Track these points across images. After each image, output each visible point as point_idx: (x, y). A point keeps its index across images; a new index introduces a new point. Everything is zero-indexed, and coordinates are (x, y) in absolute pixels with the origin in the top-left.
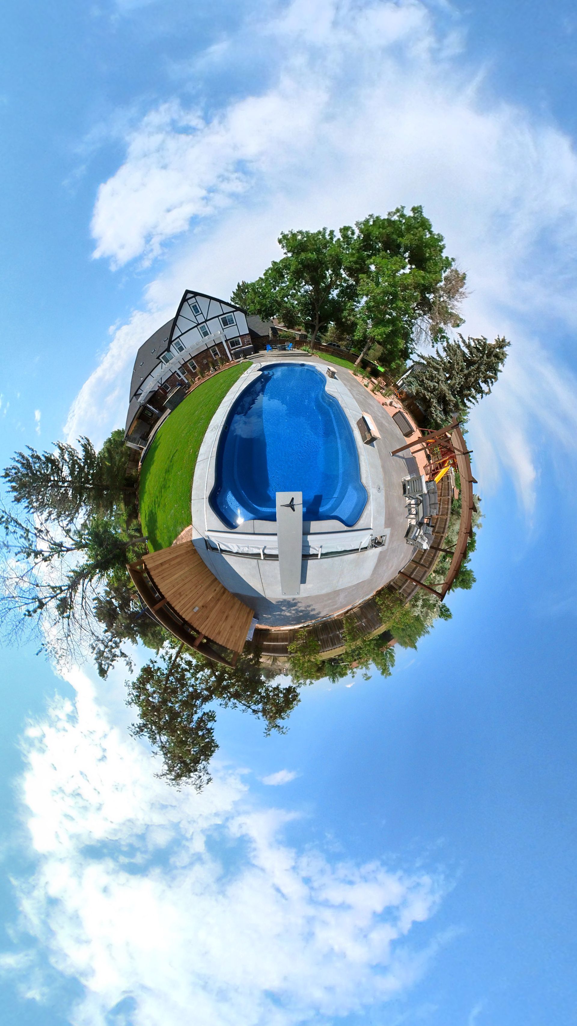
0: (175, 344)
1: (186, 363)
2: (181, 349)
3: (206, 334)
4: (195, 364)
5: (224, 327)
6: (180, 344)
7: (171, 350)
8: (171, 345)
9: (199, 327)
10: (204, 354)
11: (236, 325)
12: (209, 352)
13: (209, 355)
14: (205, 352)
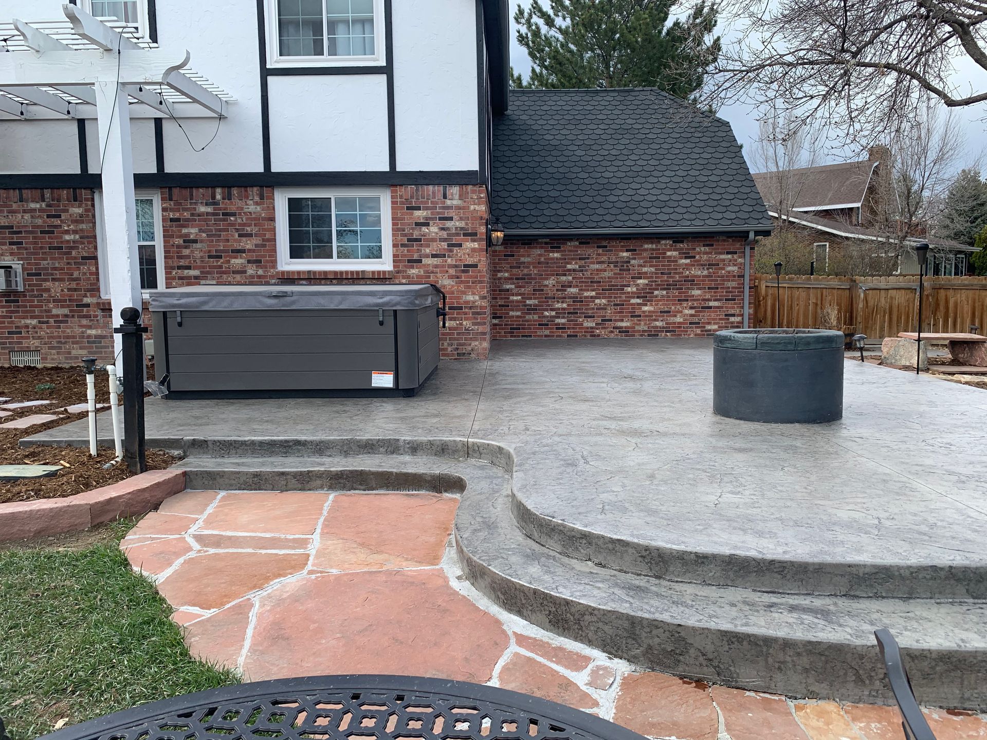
10: (33, 205)
11: (388, 70)
12: (79, 211)
13: (67, 237)
14: (47, 194)
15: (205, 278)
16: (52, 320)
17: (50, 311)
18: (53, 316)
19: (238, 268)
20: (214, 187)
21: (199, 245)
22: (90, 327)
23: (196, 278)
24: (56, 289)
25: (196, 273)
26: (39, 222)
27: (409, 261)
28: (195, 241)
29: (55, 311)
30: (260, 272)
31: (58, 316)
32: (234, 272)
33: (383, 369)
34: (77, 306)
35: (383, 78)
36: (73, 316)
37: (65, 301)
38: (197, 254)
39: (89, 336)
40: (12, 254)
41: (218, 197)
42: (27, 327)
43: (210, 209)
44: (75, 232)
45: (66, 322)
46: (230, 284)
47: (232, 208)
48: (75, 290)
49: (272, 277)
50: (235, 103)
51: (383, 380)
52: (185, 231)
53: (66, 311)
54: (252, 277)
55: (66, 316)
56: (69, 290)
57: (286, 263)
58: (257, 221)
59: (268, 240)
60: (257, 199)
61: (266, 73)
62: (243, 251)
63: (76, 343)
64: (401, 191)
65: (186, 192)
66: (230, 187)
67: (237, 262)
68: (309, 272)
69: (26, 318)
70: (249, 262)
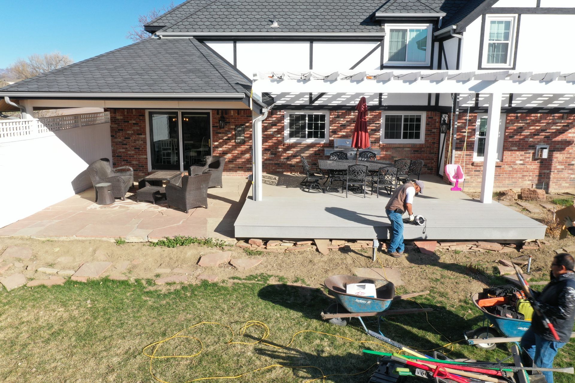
2: (498, 53)
6: (507, 36)
8: (478, 21)
10: (557, 121)
16: (556, 171)
17: (556, 167)
18: (557, 169)
22: (572, 174)
26: (559, 128)
31: (559, 169)
34: (569, 165)
36: (566, 169)
37: (563, 162)
39: (571, 178)
40: (544, 142)
42: (545, 173)
45: (562, 171)
48: (569, 158)
53: (563, 167)
55: (563, 169)
56: (566, 158)
63: (565, 180)
69: (544, 169)
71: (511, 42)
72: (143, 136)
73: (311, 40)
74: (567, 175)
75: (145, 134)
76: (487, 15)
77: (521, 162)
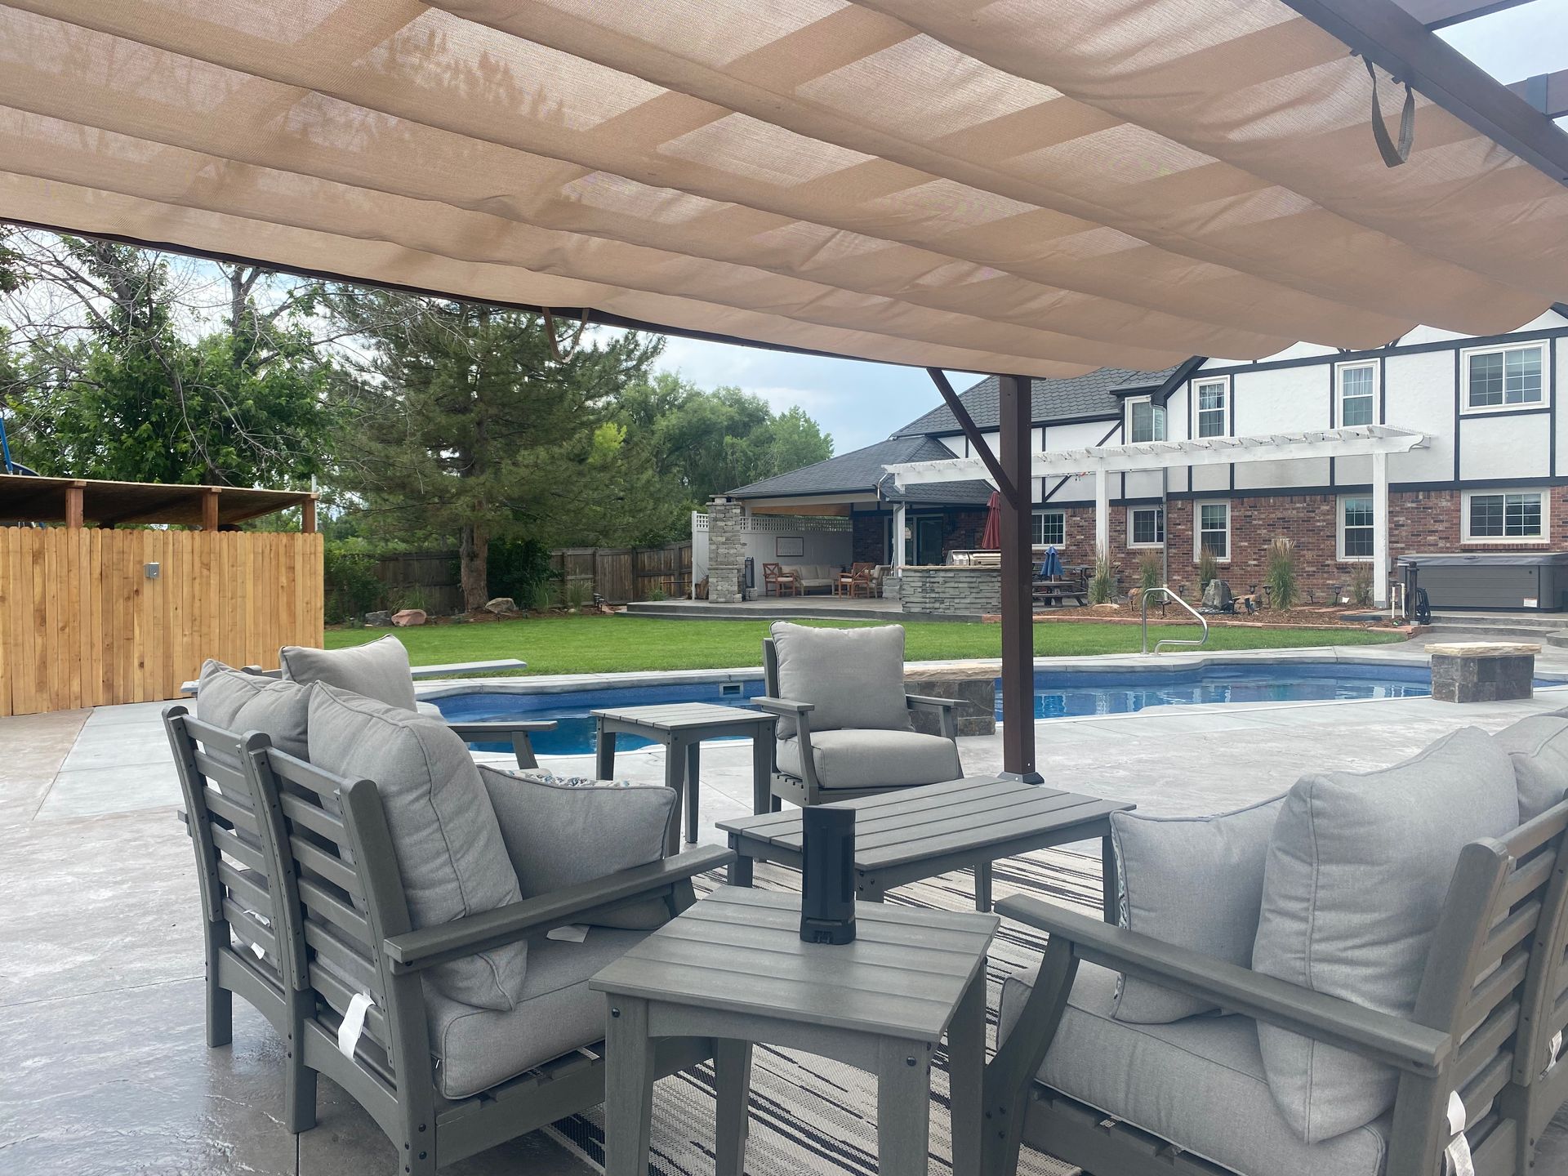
0: (1202, 388)
1: (1191, 496)
2: (1211, 424)
3: (1357, 411)
4: (1228, 530)
5: (1465, 409)
6: (1220, 403)
7: (1169, 401)
8: (1183, 389)
9: (1341, 367)
10: (1298, 505)
11: (1552, 410)
12: (1328, 508)
13: (1318, 524)
14: (1308, 498)
15: (1409, 549)
18: (1305, 572)
19: (1432, 542)
20: (1418, 491)
21: (1405, 528)
22: (1328, 579)
23: (1402, 548)
24: (1309, 555)
25: (1402, 545)
26: (1302, 515)
27: (1563, 537)
28: (1403, 526)
29: (1307, 569)
30: (1448, 545)
31: (1308, 572)
32: (1429, 545)
33: (1532, 598)
34: (1321, 566)
35: (1548, 415)
36: (1318, 572)
37: (1314, 563)
38: (1404, 534)
39: (1327, 585)
41: (1421, 497)
43: (1414, 505)
44: (1324, 521)
45: (1313, 576)
46: (1426, 552)
47: (1431, 504)
48: (1321, 556)
49: (1456, 548)
50: (1437, 438)
51: (1533, 603)
52: (1396, 519)
53: (1314, 569)
54: (1442, 548)
55: (1314, 572)
56: (1317, 556)
57: (1467, 539)
58: (1447, 511)
59: (1456, 524)
60: (1448, 498)
61: (1459, 418)
62: (1437, 532)
64: (1559, 490)
65: (1399, 495)
66: (1429, 491)
67: (1431, 538)
68: (1484, 545)
70: (1440, 538)
71: (1226, 408)
72: (880, 545)
73: (1044, 425)
74: (1321, 581)
75: (883, 543)
76: (1193, 381)
77: (1255, 562)
